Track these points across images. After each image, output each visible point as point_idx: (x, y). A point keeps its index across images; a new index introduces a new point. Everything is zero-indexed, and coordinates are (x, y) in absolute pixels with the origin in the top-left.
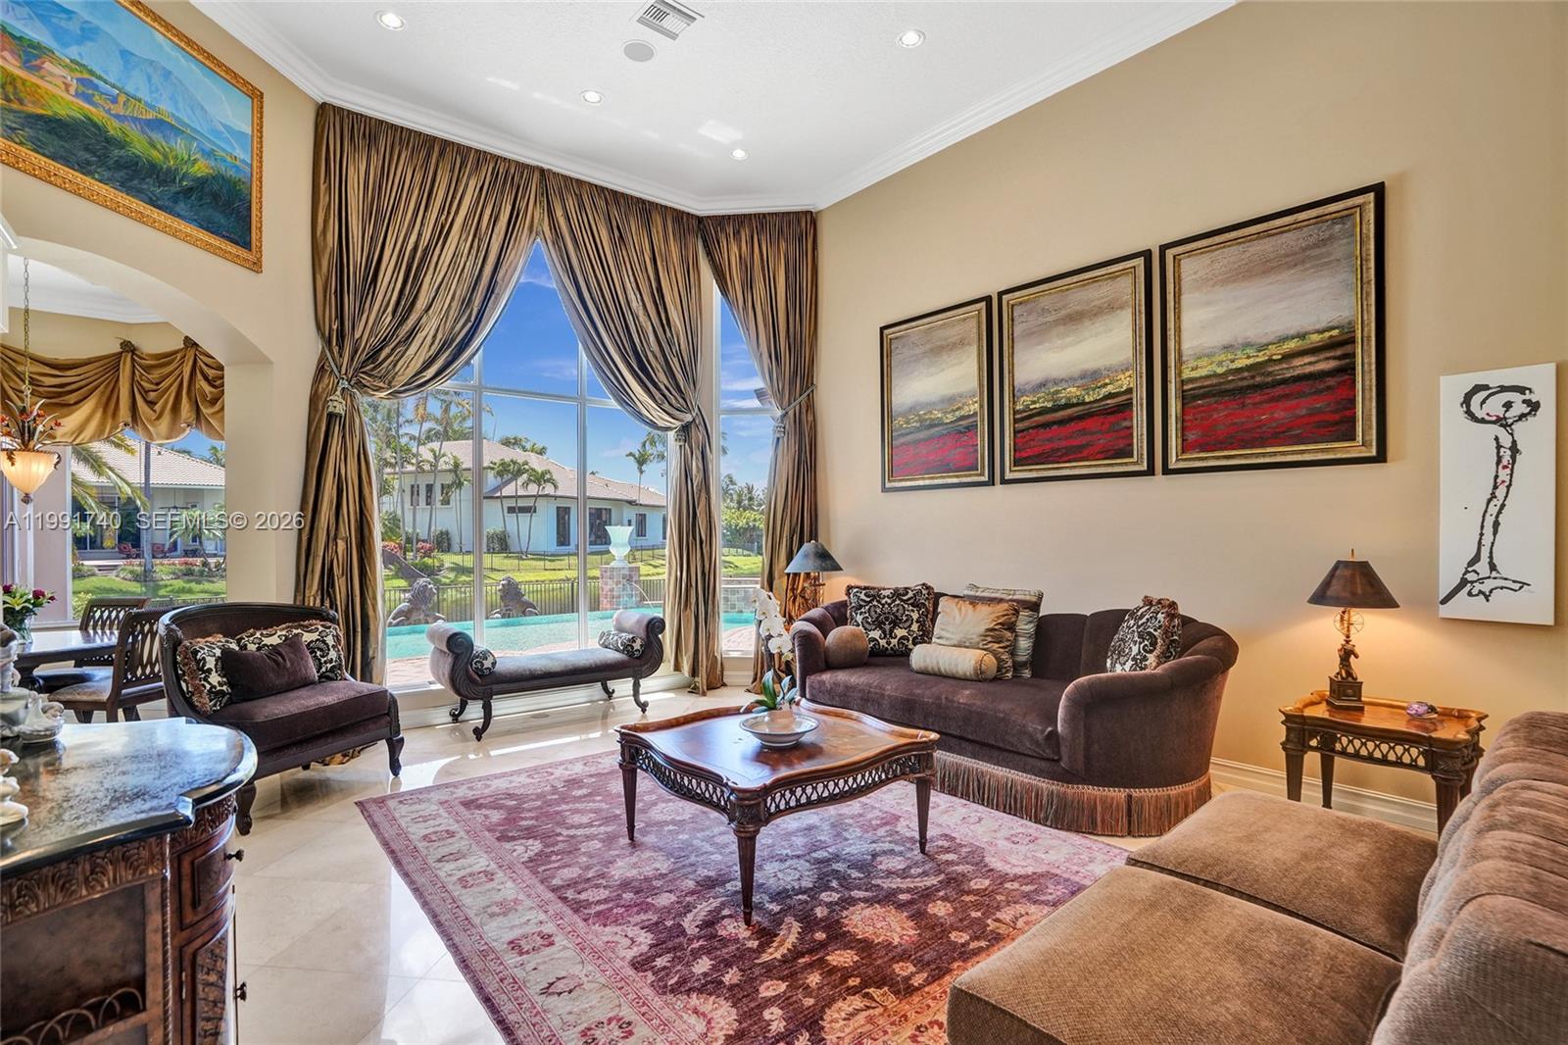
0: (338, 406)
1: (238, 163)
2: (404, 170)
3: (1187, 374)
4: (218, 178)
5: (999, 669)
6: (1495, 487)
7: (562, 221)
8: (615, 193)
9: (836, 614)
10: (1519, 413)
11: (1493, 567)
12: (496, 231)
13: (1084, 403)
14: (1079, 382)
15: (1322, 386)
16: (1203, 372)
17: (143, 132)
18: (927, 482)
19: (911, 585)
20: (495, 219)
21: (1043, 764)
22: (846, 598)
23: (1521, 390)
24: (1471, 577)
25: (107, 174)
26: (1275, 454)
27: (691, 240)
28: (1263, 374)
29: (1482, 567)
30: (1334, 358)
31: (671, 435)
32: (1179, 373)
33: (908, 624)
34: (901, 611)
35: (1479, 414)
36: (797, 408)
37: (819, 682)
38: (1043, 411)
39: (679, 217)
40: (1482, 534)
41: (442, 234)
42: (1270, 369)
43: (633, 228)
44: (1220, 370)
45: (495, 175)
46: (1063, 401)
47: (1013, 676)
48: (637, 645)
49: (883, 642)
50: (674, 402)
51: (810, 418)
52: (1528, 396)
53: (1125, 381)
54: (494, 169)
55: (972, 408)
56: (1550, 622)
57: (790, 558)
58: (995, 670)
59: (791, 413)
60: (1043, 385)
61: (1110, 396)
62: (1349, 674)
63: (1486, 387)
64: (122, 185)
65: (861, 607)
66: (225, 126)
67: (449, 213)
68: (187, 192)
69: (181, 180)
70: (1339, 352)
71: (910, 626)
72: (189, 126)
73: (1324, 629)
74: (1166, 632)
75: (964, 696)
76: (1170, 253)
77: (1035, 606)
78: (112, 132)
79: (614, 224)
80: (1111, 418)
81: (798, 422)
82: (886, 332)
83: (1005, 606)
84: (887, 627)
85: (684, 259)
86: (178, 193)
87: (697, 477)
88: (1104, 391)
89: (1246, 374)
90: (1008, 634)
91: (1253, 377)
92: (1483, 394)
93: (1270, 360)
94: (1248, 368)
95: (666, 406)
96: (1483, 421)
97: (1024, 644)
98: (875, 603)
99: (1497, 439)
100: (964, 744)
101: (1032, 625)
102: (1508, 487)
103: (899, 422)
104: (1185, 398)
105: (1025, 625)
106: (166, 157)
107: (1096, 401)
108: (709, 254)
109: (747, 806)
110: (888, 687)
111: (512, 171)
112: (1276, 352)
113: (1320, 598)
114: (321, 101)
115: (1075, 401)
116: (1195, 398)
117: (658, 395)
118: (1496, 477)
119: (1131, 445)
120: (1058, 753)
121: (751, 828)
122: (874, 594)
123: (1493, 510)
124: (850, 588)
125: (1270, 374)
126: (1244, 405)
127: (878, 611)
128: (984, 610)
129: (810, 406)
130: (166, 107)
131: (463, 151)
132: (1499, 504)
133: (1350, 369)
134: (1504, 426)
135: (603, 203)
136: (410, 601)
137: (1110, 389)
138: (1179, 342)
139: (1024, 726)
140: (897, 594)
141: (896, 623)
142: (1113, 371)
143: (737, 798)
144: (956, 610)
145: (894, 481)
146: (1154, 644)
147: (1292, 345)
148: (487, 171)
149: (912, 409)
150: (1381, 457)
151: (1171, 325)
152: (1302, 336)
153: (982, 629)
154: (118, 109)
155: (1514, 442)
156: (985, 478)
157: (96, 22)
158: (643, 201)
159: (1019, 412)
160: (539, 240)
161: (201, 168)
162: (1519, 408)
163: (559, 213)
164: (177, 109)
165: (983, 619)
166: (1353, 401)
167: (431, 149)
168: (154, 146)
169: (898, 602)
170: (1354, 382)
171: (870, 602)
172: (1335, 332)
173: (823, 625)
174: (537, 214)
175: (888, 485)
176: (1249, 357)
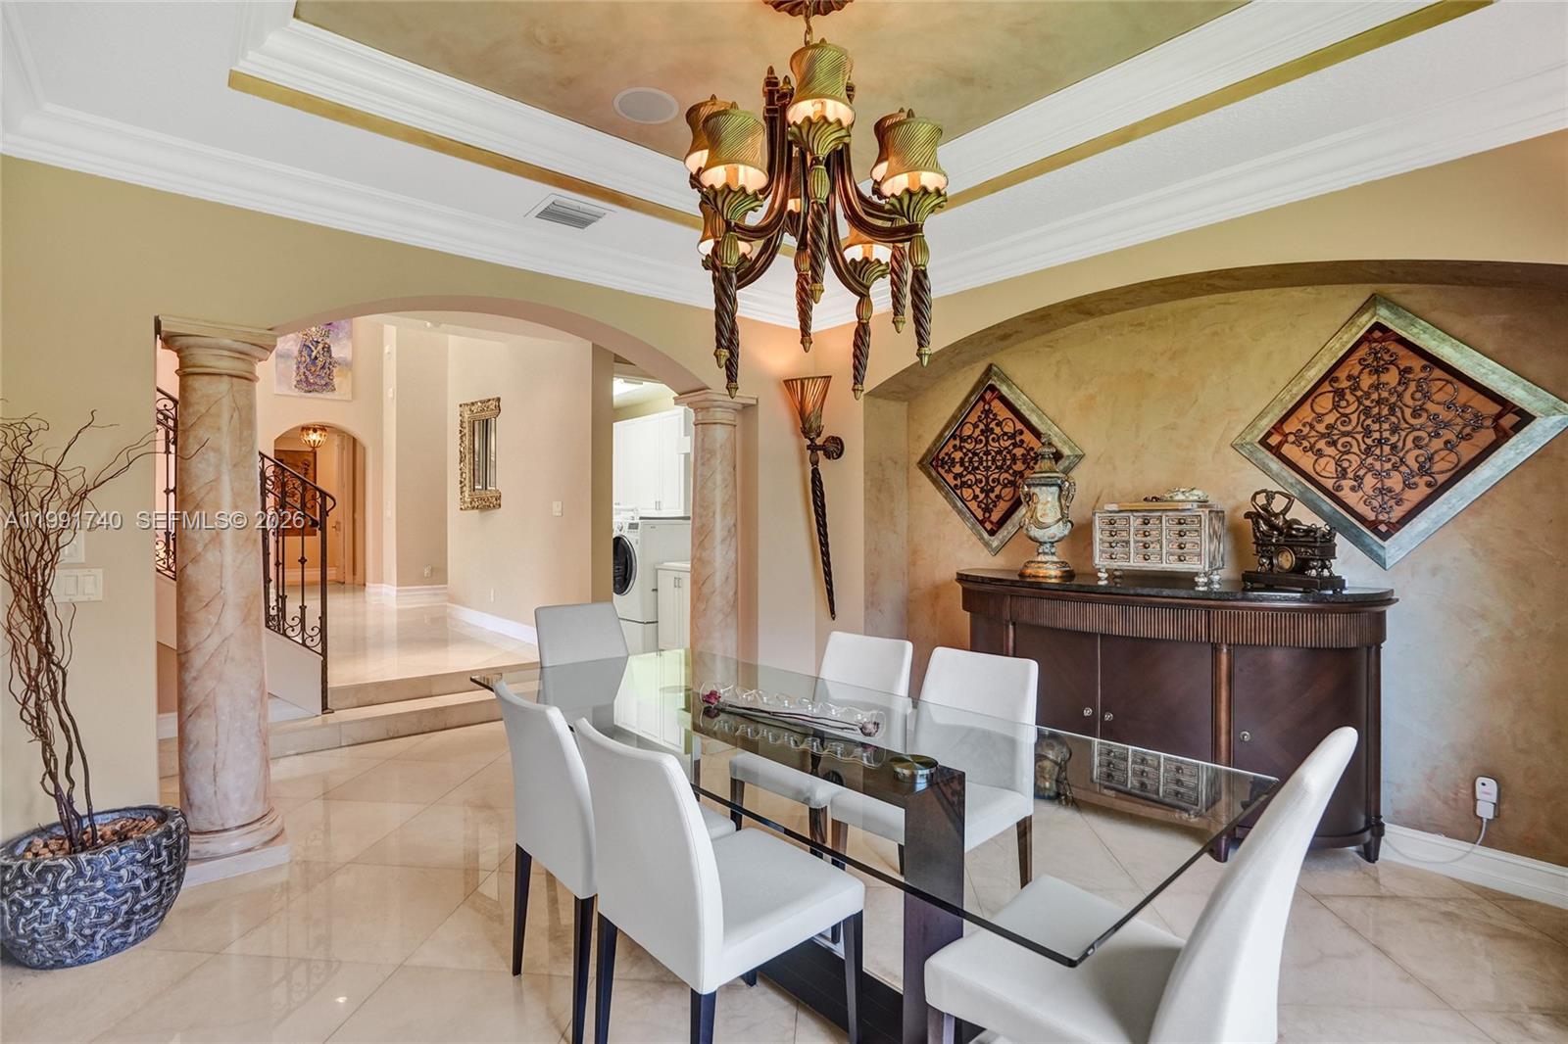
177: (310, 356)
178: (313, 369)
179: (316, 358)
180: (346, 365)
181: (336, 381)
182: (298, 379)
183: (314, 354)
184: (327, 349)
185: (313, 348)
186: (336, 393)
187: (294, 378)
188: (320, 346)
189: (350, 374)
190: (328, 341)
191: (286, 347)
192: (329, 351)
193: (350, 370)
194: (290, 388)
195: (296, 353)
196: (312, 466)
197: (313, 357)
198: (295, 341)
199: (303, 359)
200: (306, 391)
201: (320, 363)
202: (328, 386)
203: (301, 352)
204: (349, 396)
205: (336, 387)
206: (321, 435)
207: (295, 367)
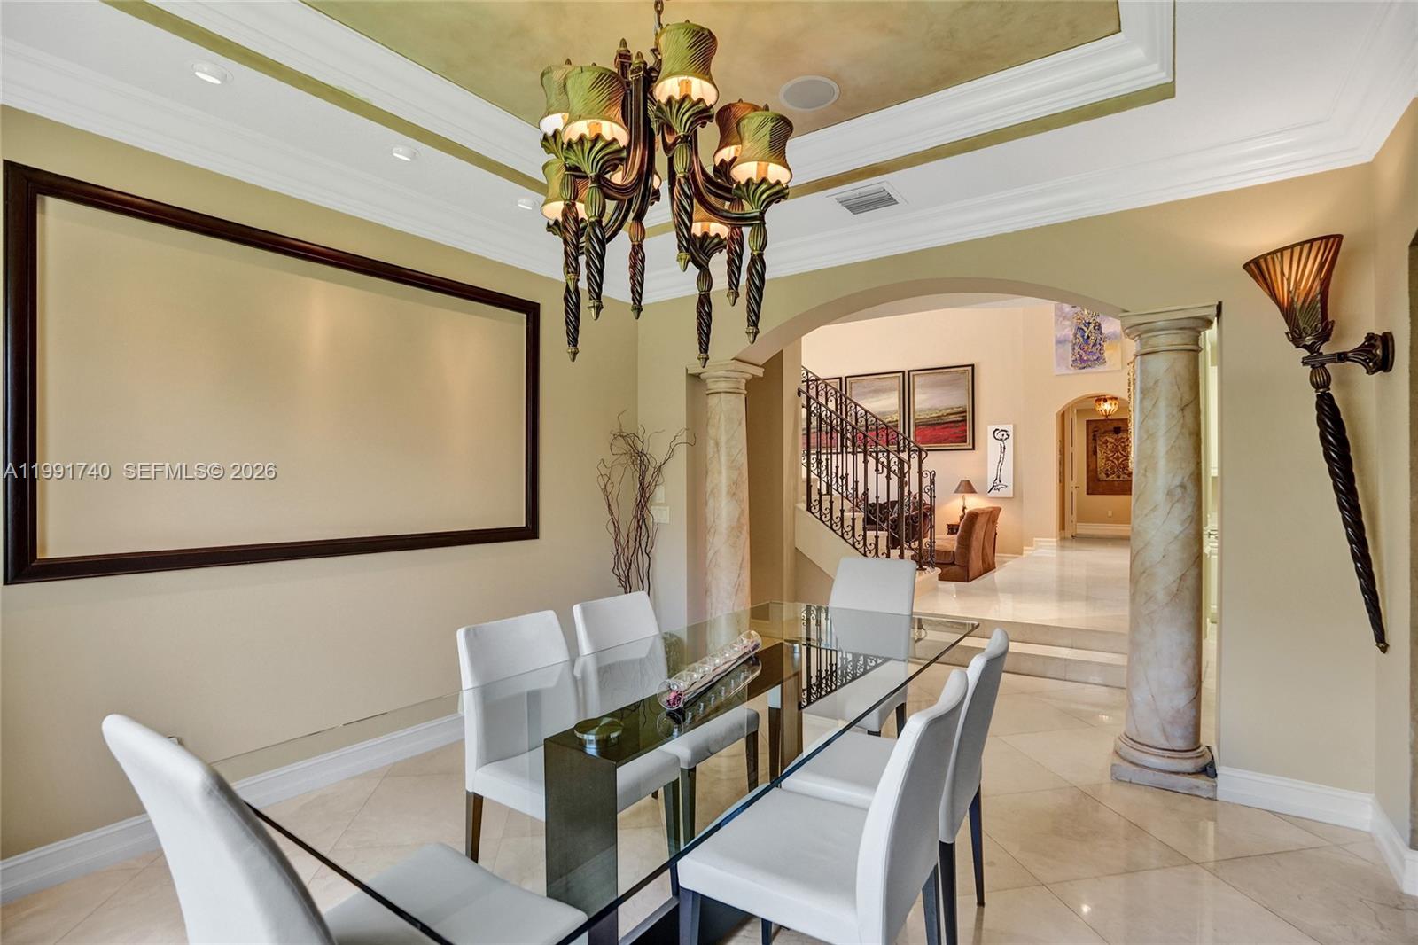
3: (917, 417)
6: (1000, 458)
10: (1005, 438)
11: (1000, 482)
15: (957, 425)
16: (922, 417)
23: (1006, 431)
24: (995, 486)
26: (944, 446)
28: (940, 419)
29: (998, 481)
30: (961, 417)
32: (914, 416)
35: (997, 437)
40: (997, 472)
42: (943, 418)
44: (928, 416)
52: (1007, 433)
53: (895, 417)
56: (1012, 496)
61: (890, 422)
63: (998, 429)
70: (962, 415)
76: (911, 374)
88: (887, 419)
89: (935, 419)
91: (937, 420)
92: (997, 431)
93: (943, 415)
94: (939, 416)
96: (997, 439)
99: (1000, 444)
102: (1003, 458)
104: (917, 425)
107: (885, 423)
112: (945, 412)
113: (957, 492)
116: (919, 425)
118: (1001, 455)
123: (1000, 465)
125: (943, 420)
126: (934, 429)
132: (1001, 463)
133: (965, 421)
134: (1002, 441)
137: (890, 419)
138: (914, 405)
142: (891, 413)
147: (949, 411)
150: (973, 449)
151: (911, 398)
152: (952, 408)
155: (1004, 446)
162: (1006, 436)
166: (966, 430)
170: (966, 424)
172: (961, 409)
176: (936, 413)
177: (1083, 336)
178: (1086, 348)
179: (1088, 337)
180: (1116, 338)
181: (1107, 355)
182: (1074, 358)
183: (1086, 335)
184: (1098, 327)
185: (1085, 329)
186: (1107, 364)
187: (1070, 358)
188: (1092, 326)
189: (1119, 345)
190: (1098, 320)
191: (1063, 334)
192: (1100, 328)
194: (1067, 367)
195: (1072, 337)
197: (1085, 337)
198: (1070, 326)
199: (1078, 340)
200: (1081, 368)
201: (1091, 341)
202: (1100, 360)
203: (1075, 335)
204: (1119, 367)
205: (1107, 359)
206: (1111, 404)
207: (1071, 349)
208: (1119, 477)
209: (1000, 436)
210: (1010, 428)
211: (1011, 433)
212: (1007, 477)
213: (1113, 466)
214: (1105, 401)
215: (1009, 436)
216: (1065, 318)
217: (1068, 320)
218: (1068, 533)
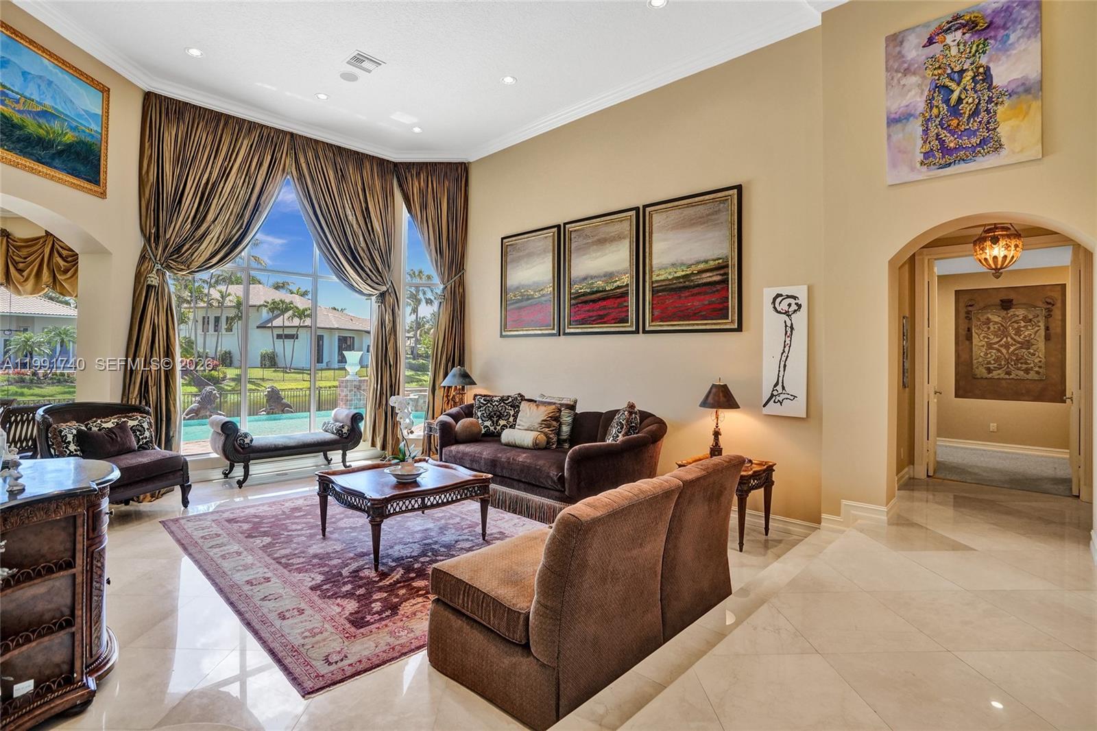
0: (154, 280)
1: (93, 133)
2: (202, 135)
3: (655, 278)
4: (81, 143)
5: (548, 443)
6: (785, 347)
7: (304, 165)
8: (339, 148)
9: (467, 411)
10: (793, 310)
11: (783, 388)
12: (261, 172)
13: (605, 291)
14: (603, 279)
15: (715, 289)
16: (662, 278)
17: (34, 119)
18: (525, 333)
19: (512, 394)
20: (260, 165)
21: (557, 494)
22: (473, 402)
23: (794, 298)
24: (775, 393)
25: (12, 146)
26: (694, 325)
27: (388, 177)
28: (689, 281)
29: (779, 388)
30: (720, 275)
31: (374, 298)
32: (651, 277)
33: (507, 418)
34: (504, 410)
35: (779, 309)
36: (453, 284)
37: (449, 451)
38: (585, 294)
39: (382, 163)
40: (779, 371)
41: (225, 174)
42: (693, 278)
43: (351, 170)
44: (670, 277)
45: (261, 137)
46: (595, 289)
47: (556, 447)
48: (345, 430)
49: (492, 428)
50: (374, 278)
51: (461, 290)
52: (797, 301)
53: (626, 279)
54: (260, 133)
55: (549, 290)
56: (805, 416)
57: (446, 375)
58: (545, 444)
59: (449, 287)
60: (585, 279)
61: (619, 287)
62: (717, 444)
63: (781, 295)
64: (21, 151)
65: (481, 407)
66: (86, 112)
67: (230, 161)
68: (60, 153)
69: (57, 146)
70: (722, 272)
71: (508, 419)
72: (63, 113)
73: (707, 421)
74: (627, 422)
75: (522, 457)
77: (572, 407)
78: (16, 121)
79: (338, 168)
80: (619, 300)
81: (453, 293)
82: (504, 241)
83: (554, 407)
84: (495, 419)
85: (384, 189)
86: (54, 154)
87: (388, 326)
88: (615, 285)
89: (681, 280)
90: (554, 423)
91: (685, 282)
92: (780, 299)
93: (692, 273)
94: (683, 277)
95: (369, 281)
96: (780, 312)
97: (566, 429)
98: (489, 405)
99: (785, 322)
100: (521, 484)
101: (570, 418)
102: (790, 347)
103: (511, 295)
104: (654, 292)
105: (566, 418)
106: (48, 132)
107: (611, 290)
108: (400, 186)
109: (376, 508)
110: (485, 453)
111: (272, 134)
112: (695, 269)
113: (705, 404)
114: (147, 90)
115: (601, 289)
116: (659, 291)
117: (363, 275)
118: (785, 341)
119: (628, 316)
120: (564, 487)
121: (378, 519)
122: (488, 399)
123: (784, 359)
124: (476, 395)
125: (692, 281)
126: (680, 297)
127: (491, 409)
128: (542, 408)
129: (461, 283)
130: (48, 102)
131: (240, 122)
132: (786, 355)
133: (725, 281)
134: (788, 316)
135: (331, 155)
136: (199, 402)
137: (618, 283)
138: (651, 260)
139: (548, 473)
140: (502, 400)
141: (500, 417)
142: (619, 274)
143: (371, 504)
144: (528, 410)
145: (507, 331)
146: (622, 428)
147: (701, 266)
148: (255, 135)
149: (518, 288)
150: (740, 329)
151: (647, 250)
152: (706, 262)
153: (539, 420)
154: (18, 107)
155: (792, 324)
156: (554, 332)
157: (7, 56)
158: (358, 153)
159: (574, 294)
160: (289, 177)
161: (69, 138)
162: (794, 307)
163: (302, 160)
164: (56, 104)
165: (541, 414)
166: (728, 298)
167: (219, 120)
168: (41, 127)
169: (502, 404)
170: (728, 287)
171: (486, 404)
172: (720, 261)
173: (456, 418)
174: (289, 162)
175: (504, 333)
176: (683, 271)
177: (947, 101)
178: (954, 123)
179: (960, 100)
180: (1028, 91)
181: (1003, 130)
182: (927, 147)
183: (955, 96)
185: (953, 85)
186: (1004, 152)
187: (917, 149)
189: (1032, 106)
190: (983, 60)
191: (904, 103)
192: (987, 76)
193: (1036, 98)
194: (913, 169)
195: (921, 105)
196: (1059, 304)
197: (953, 102)
198: (919, 86)
199: (935, 111)
201: (966, 109)
202: (989, 143)
203: (930, 102)
204: (1036, 151)
205: (1003, 141)
206: (1007, 247)
207: (919, 130)
208: (1008, 373)
209: (783, 306)
210: (801, 292)
211: (803, 301)
212: (796, 381)
213: (998, 358)
214: (995, 240)
215: (799, 306)
216: (907, 72)
217: (914, 73)
218: (920, 471)
